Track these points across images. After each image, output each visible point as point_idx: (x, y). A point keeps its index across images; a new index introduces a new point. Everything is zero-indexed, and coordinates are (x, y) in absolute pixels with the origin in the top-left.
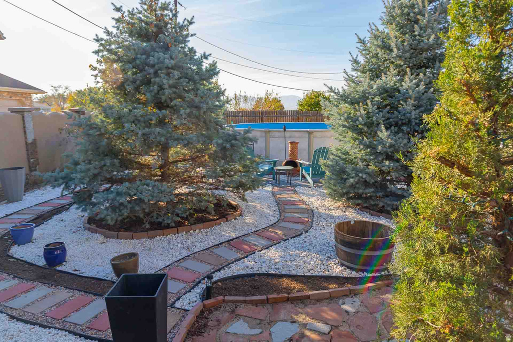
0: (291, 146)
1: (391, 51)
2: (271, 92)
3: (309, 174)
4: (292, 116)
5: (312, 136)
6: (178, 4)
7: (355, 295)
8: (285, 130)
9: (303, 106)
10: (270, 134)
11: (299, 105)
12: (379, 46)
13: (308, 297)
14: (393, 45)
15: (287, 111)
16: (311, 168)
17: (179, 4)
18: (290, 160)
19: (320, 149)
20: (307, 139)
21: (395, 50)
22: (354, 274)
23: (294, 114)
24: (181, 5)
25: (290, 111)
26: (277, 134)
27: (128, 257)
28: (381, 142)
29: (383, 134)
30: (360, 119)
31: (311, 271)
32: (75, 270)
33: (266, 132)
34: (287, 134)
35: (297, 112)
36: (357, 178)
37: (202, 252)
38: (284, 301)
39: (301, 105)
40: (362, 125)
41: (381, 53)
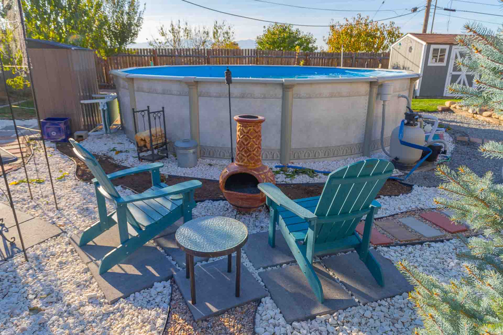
0: (242, 132)
2: (221, 24)
4: (248, 57)
5: (290, 94)
8: (229, 81)
9: (263, 44)
10: (199, 89)
11: (259, 43)
15: (243, 50)
18: (239, 170)
20: (279, 102)
23: (251, 54)
25: (246, 50)
26: (214, 89)
33: (189, 84)
34: (235, 90)
35: (256, 52)
39: (261, 43)
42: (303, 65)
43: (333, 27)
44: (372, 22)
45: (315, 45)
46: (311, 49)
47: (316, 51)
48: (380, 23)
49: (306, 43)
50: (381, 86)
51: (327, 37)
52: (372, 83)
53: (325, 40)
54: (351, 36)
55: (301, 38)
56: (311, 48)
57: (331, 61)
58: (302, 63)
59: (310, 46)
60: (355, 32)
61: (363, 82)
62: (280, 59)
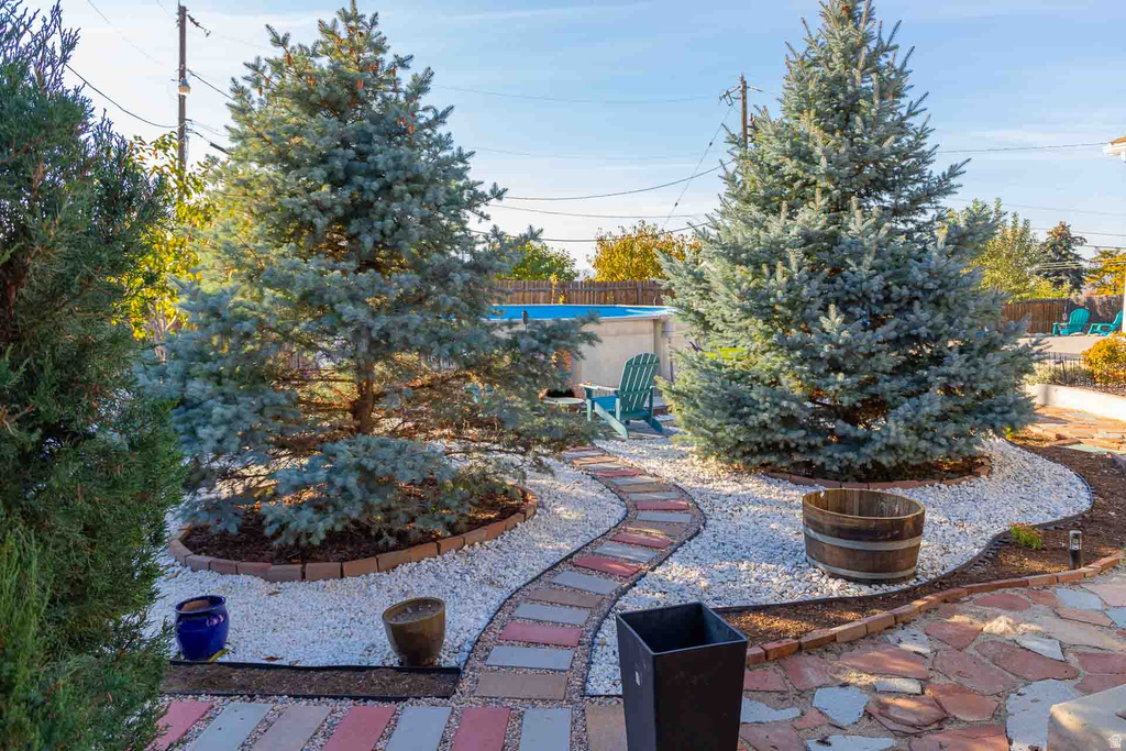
1: (814, 162)
3: (613, 414)
6: (188, 20)
7: (905, 623)
12: (784, 153)
13: (833, 639)
14: (818, 151)
16: (618, 401)
17: (192, 20)
19: (639, 357)
21: (823, 161)
22: (865, 591)
24: (197, 24)
27: (410, 611)
28: (826, 336)
29: (832, 321)
30: (779, 293)
31: (786, 595)
32: (272, 659)
36: (777, 410)
37: (532, 587)
38: (794, 653)
40: (782, 305)
41: (790, 167)
42: (564, 302)
43: (601, 240)
44: (663, 232)
45: (575, 269)
46: (570, 277)
47: (576, 279)
48: (675, 235)
49: (559, 265)
50: (664, 323)
51: (592, 254)
52: (655, 321)
53: (589, 261)
54: (632, 255)
55: (550, 259)
56: (568, 275)
57: (603, 294)
58: (561, 300)
59: (566, 270)
60: (637, 249)
61: (646, 320)
62: (521, 295)
